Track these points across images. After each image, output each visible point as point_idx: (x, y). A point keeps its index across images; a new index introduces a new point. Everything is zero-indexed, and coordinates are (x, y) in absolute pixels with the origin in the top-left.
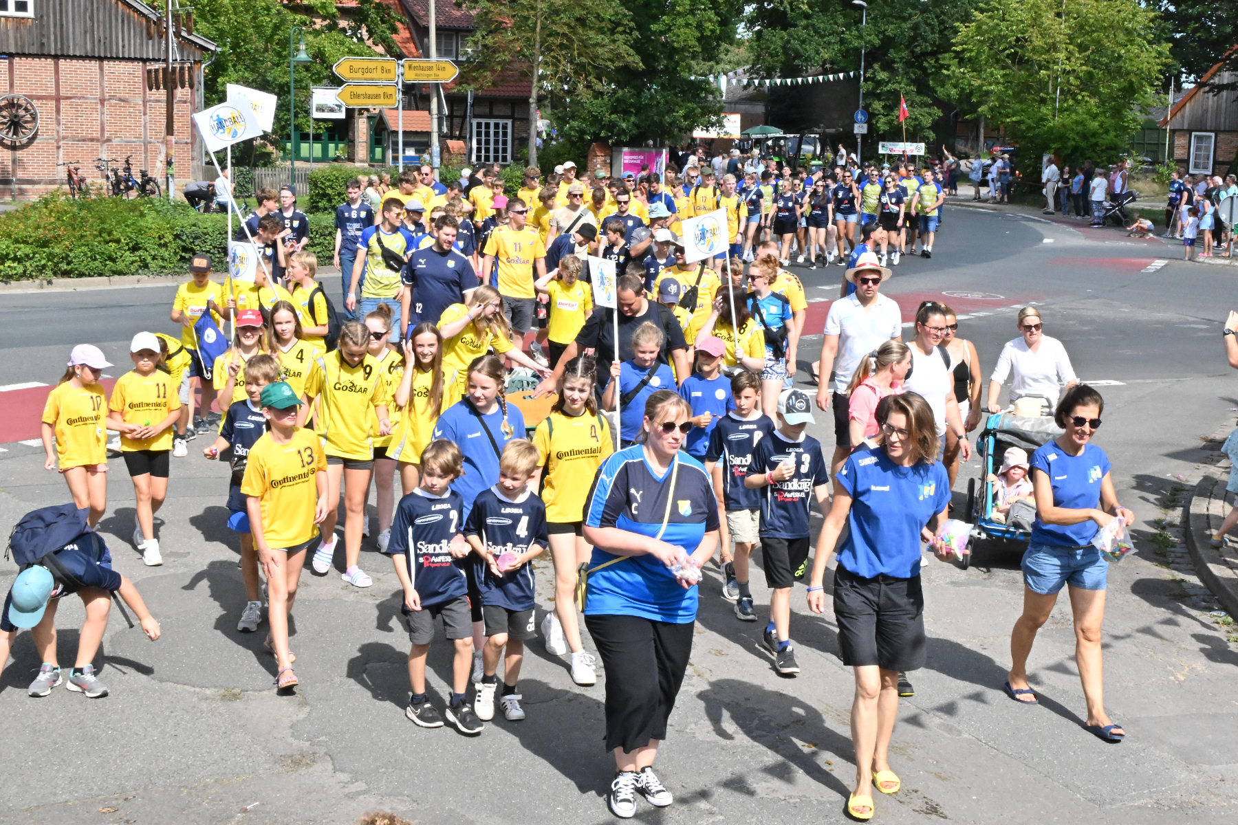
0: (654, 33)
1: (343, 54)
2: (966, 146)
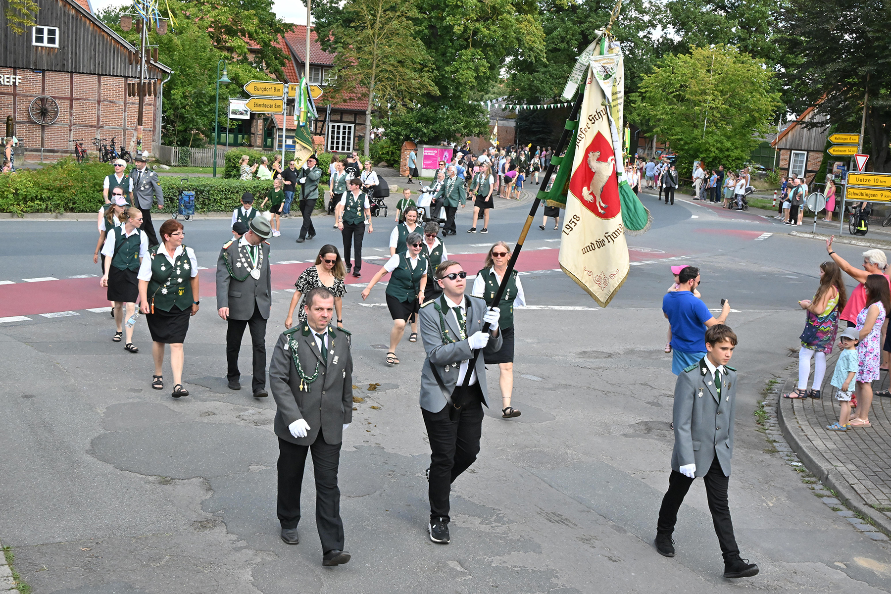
0: (447, 72)
1: (250, 79)
2: (643, 153)
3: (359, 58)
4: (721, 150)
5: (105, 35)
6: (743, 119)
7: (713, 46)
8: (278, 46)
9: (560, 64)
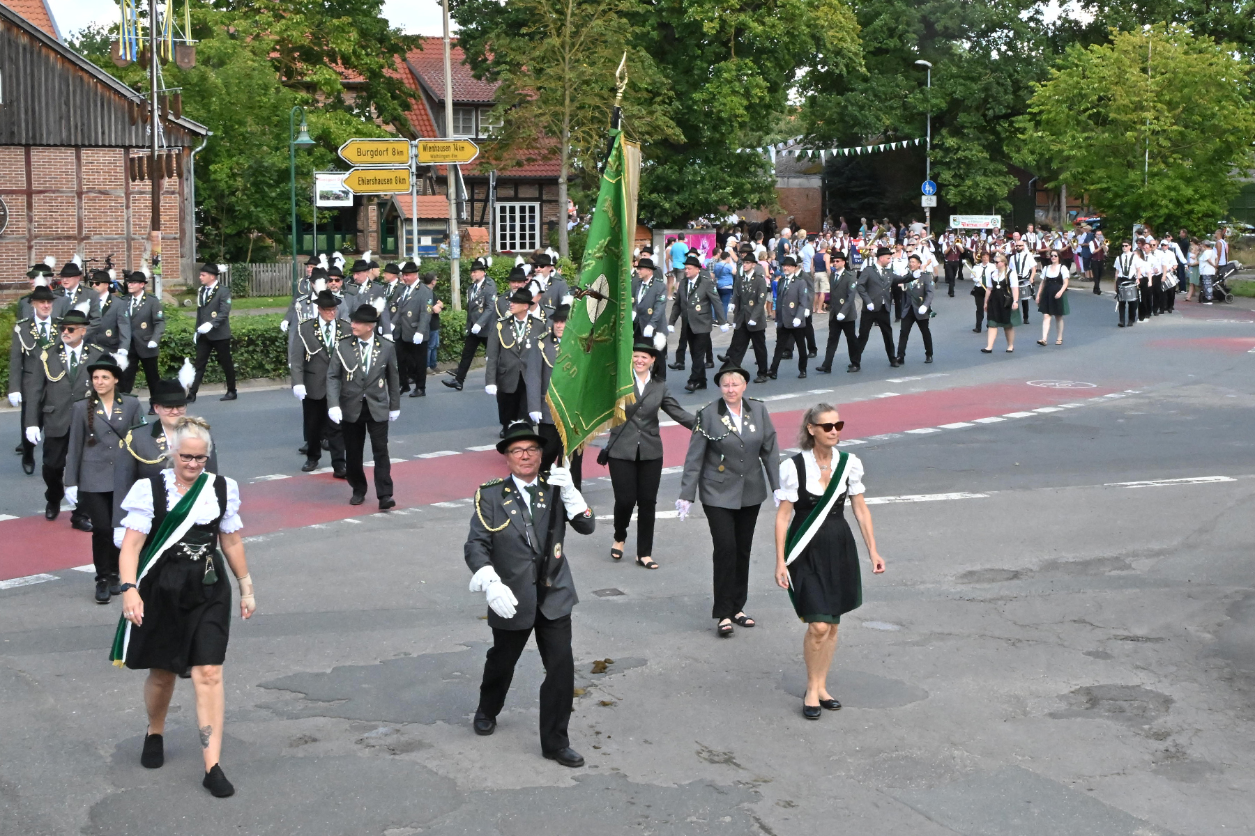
0: (695, 102)
1: (349, 135)
2: (1046, 217)
3: (539, 88)
4: (1178, 204)
5: (86, 77)
6: (1210, 147)
7: (1147, 27)
8: (395, 76)
9: (889, 75)
